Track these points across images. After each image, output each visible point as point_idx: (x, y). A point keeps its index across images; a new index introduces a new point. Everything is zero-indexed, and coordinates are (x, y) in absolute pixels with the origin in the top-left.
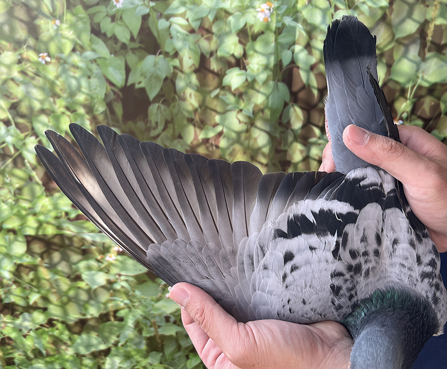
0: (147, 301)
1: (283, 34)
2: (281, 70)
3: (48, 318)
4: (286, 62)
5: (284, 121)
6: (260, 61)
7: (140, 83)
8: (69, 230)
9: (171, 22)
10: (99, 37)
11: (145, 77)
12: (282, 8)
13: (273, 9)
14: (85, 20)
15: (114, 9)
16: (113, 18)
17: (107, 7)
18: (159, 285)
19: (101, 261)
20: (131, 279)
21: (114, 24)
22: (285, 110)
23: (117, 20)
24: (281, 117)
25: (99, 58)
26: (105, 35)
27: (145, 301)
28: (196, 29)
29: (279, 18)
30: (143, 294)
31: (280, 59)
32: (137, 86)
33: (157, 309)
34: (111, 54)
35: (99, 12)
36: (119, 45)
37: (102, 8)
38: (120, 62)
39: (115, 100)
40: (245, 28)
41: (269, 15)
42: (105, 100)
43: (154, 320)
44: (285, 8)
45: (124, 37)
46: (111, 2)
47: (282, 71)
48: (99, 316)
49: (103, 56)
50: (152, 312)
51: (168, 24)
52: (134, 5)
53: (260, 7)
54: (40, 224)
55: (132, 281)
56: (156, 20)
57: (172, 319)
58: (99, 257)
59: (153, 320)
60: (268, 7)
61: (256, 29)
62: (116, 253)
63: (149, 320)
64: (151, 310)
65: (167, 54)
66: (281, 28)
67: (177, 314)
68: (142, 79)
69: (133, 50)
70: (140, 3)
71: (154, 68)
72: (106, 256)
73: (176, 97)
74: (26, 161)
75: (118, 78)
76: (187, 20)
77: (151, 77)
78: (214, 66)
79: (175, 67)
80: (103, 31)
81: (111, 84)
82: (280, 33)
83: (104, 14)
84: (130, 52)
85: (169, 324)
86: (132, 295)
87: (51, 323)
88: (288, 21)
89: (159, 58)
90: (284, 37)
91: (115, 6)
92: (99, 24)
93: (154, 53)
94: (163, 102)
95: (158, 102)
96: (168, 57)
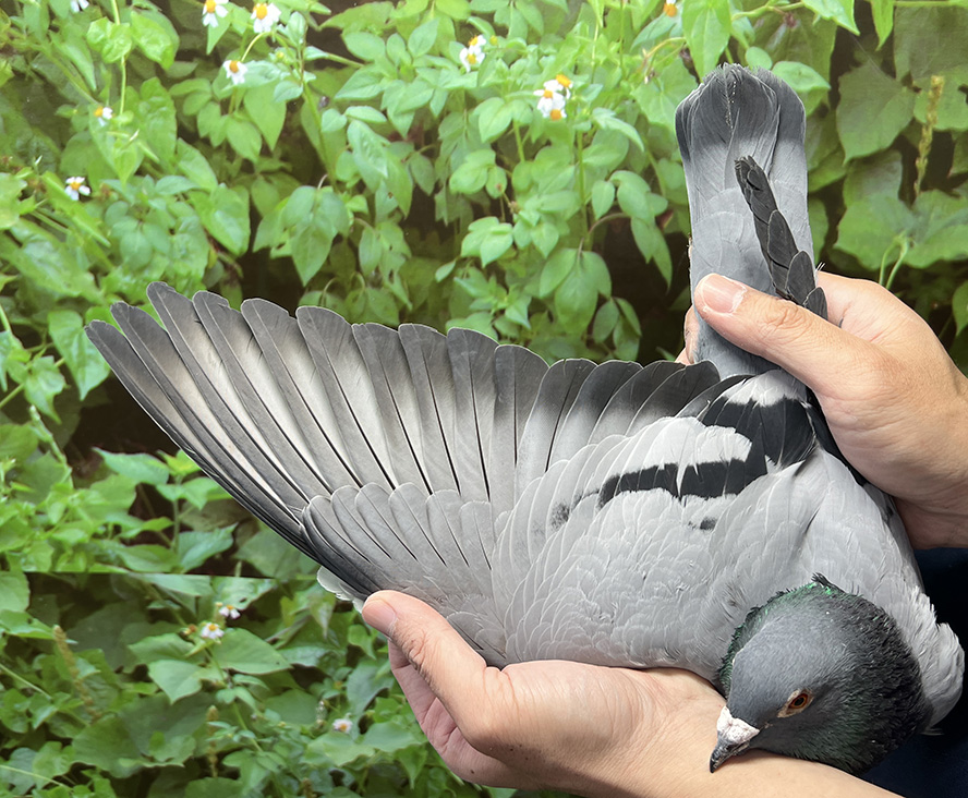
0: (290, 734)
1: (593, 148)
2: (589, 226)
3: (73, 762)
4: (601, 208)
5: (600, 337)
6: (542, 205)
7: (280, 246)
8: (121, 564)
9: (348, 116)
10: (196, 147)
11: (292, 234)
12: (593, 90)
13: (571, 91)
14: (164, 109)
15: (228, 87)
16: (225, 106)
17: (211, 82)
18: (319, 699)
19: (191, 637)
20: (255, 682)
21: (226, 117)
22: (600, 313)
23: (234, 109)
24: (590, 328)
25: (193, 190)
26: (207, 141)
27: (287, 735)
28: (404, 134)
29: (585, 111)
30: (283, 719)
31: (586, 202)
32: (275, 253)
33: (314, 755)
34: (219, 183)
35: (194, 92)
36: (237, 164)
37: (201, 84)
38: (239, 199)
39: (226, 282)
40: (510, 132)
41: (563, 104)
42: (204, 281)
43: (306, 779)
44: (597, 89)
45: (248, 147)
46: (221, 72)
47: (593, 227)
48: (185, 763)
49: (203, 186)
50: (303, 760)
51: (343, 120)
52: (270, 78)
53: (543, 88)
54: (59, 548)
55: (258, 687)
56: (316, 112)
57: (348, 779)
58: (187, 631)
59: (304, 780)
60: (561, 88)
61: (534, 136)
62: (223, 622)
63: (295, 778)
64: (301, 755)
65: (340, 185)
66: (590, 134)
67: (358, 768)
68: (285, 238)
69: (267, 174)
70: (283, 75)
71: (311, 216)
72: (201, 629)
73: (361, 278)
74: (33, 409)
75: (235, 236)
76: (385, 113)
77: (305, 234)
78: (443, 214)
79: (357, 214)
80: (202, 134)
81: (219, 247)
82: (586, 145)
83: (208, 97)
84: (261, 178)
85: (339, 788)
86: (258, 718)
87: (77, 776)
88: (605, 118)
89: (323, 194)
90: (595, 154)
91: (230, 79)
92: (194, 119)
93: (313, 183)
94: (332, 290)
95: (321, 288)
96: (342, 191)
